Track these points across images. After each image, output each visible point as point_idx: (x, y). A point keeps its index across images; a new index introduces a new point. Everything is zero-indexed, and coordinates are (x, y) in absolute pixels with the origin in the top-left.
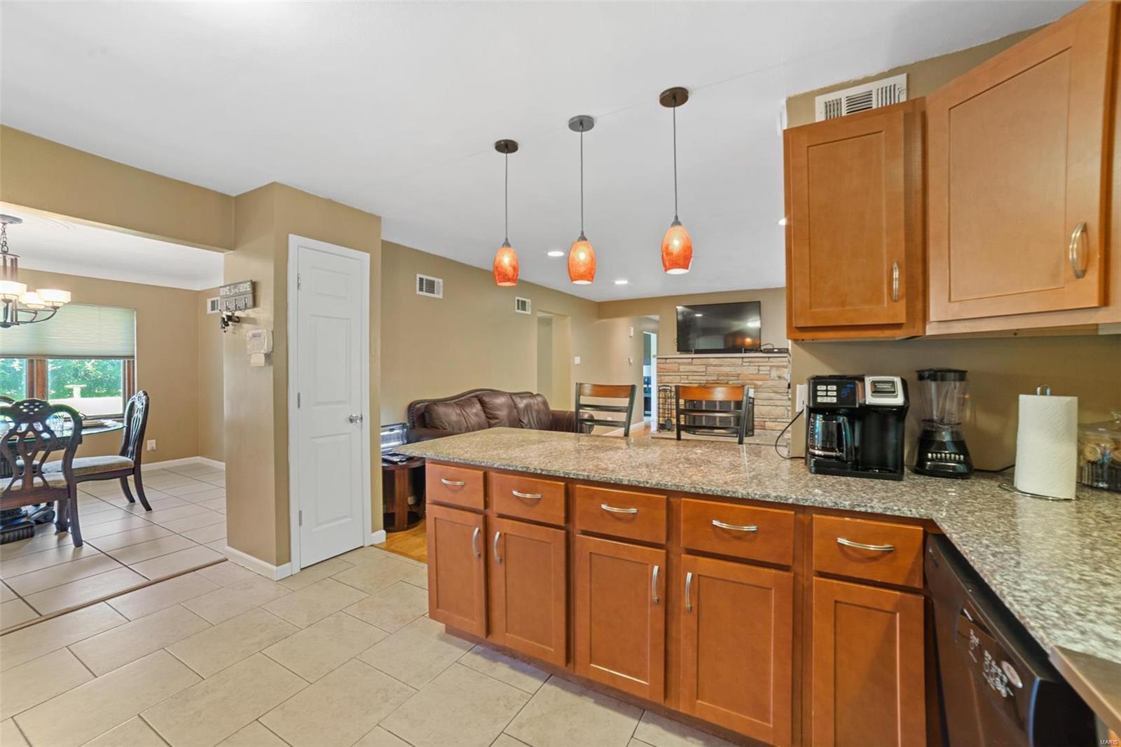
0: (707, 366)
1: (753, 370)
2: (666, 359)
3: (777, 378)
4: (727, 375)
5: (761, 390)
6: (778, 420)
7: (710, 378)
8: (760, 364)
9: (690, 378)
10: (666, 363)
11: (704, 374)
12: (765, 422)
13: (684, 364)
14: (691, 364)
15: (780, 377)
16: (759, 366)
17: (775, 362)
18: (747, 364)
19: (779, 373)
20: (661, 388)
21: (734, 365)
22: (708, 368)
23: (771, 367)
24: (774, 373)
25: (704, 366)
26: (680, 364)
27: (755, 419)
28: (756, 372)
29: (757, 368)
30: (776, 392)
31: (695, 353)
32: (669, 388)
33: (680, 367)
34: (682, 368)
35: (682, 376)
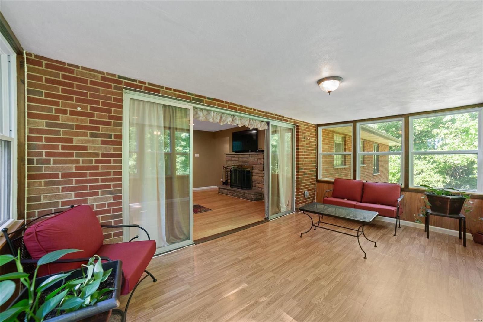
0: (239, 158)
2: (228, 155)
3: (260, 164)
5: (255, 169)
6: (260, 183)
7: (240, 163)
9: (235, 163)
10: (228, 157)
11: (238, 161)
12: (255, 183)
14: (235, 157)
16: (254, 158)
17: (259, 156)
18: (251, 157)
23: (258, 158)
24: (259, 162)
25: (238, 158)
28: (253, 161)
29: (253, 159)
30: (259, 170)
33: (232, 158)
35: (232, 162)
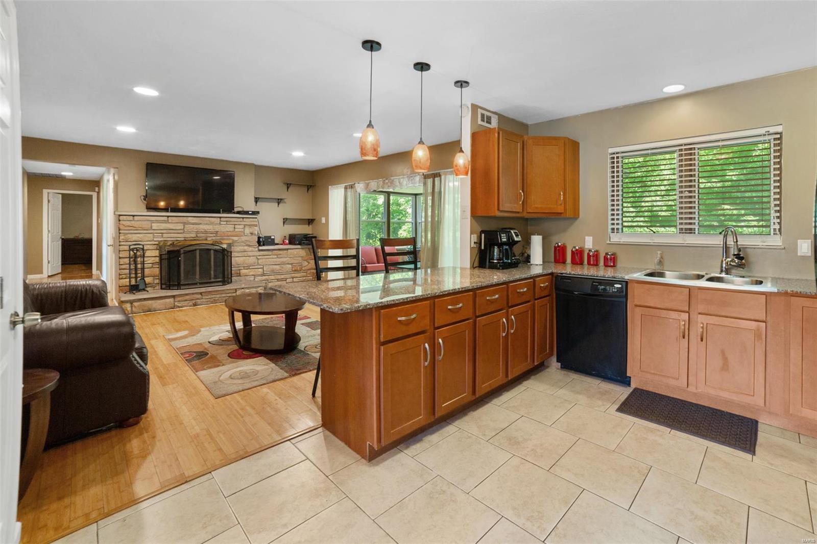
0: (184, 224)
1: (230, 228)
2: (133, 216)
3: (250, 235)
4: (206, 232)
5: (236, 244)
6: (251, 267)
7: (188, 236)
8: (236, 223)
9: (165, 235)
10: (134, 220)
12: (240, 270)
13: (158, 222)
14: (167, 222)
15: (252, 234)
16: (235, 225)
17: (248, 222)
18: (225, 223)
19: (251, 230)
20: (132, 247)
21: (212, 223)
22: (186, 226)
23: (245, 226)
24: (247, 231)
25: (182, 224)
26: (152, 222)
27: (233, 269)
28: (232, 229)
29: (233, 226)
30: (249, 246)
31: (171, 212)
32: (141, 247)
33: (153, 224)
34: (155, 226)
35: (155, 234)
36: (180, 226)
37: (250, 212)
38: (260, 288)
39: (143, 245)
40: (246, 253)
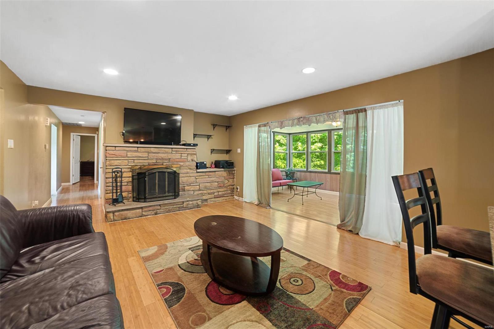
0: (148, 153)
1: (178, 156)
2: (115, 147)
3: (191, 161)
4: (163, 159)
5: (182, 168)
6: (191, 185)
7: (150, 161)
8: (182, 152)
9: (136, 161)
10: (115, 150)
12: (184, 187)
13: (131, 151)
14: (137, 151)
15: (192, 160)
17: (190, 151)
18: (175, 152)
19: (192, 158)
20: (114, 170)
21: (167, 153)
22: (150, 154)
23: (188, 154)
24: (190, 158)
25: (147, 153)
26: (128, 151)
27: (180, 186)
28: (179, 157)
29: (180, 154)
30: (190, 169)
31: (140, 144)
32: (120, 170)
33: (128, 153)
34: (129, 154)
35: (129, 161)
36: (146, 155)
37: (192, 145)
38: (199, 201)
39: (121, 169)
40: (188, 174)
